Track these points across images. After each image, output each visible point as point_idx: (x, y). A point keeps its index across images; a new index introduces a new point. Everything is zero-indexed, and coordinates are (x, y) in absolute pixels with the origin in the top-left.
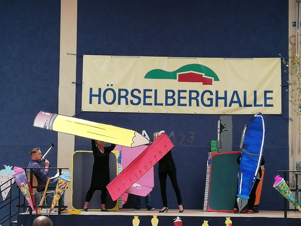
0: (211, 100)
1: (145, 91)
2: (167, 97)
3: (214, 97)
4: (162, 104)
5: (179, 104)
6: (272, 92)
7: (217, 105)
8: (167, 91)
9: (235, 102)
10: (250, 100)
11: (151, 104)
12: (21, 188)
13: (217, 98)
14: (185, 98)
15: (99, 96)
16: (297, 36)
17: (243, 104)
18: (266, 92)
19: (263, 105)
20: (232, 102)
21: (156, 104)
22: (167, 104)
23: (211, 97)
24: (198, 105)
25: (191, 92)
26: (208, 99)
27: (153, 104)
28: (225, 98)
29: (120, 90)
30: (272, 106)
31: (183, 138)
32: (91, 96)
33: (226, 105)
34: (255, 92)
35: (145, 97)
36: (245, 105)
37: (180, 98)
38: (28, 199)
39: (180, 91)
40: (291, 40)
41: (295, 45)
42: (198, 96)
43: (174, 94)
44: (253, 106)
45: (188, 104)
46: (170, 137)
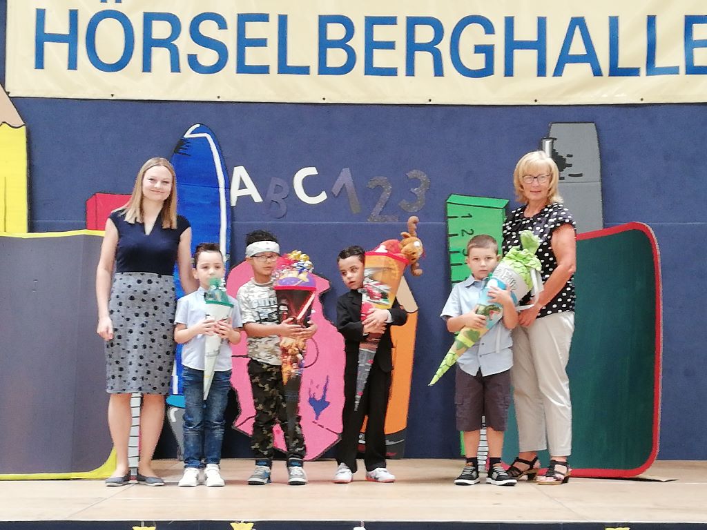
0: (487, 51)
1: (243, 19)
2: (324, 44)
3: (498, 41)
4: (304, 70)
5: (370, 70)
7: (509, 72)
8: (324, 21)
9: (577, 59)
10: (632, 51)
11: (264, 70)
13: (512, 45)
14: (390, 45)
15: (71, 39)
17: (605, 65)
18: (690, 21)
19: (682, 70)
20: (565, 58)
21: (284, 68)
22: (324, 69)
23: (486, 40)
24: (439, 71)
25: (412, 22)
26: (479, 49)
27: (274, 67)
28: (539, 45)
29: (149, 18)
31: (386, 195)
32: (42, 38)
33: (541, 71)
34: (651, 21)
35: (243, 42)
36: (615, 71)
37: (371, 45)
39: (371, 22)
42: (439, 36)
43: (350, 32)
44: (643, 71)
45: (402, 70)
46: (336, 189)
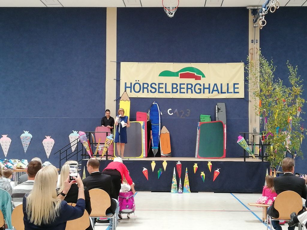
0: (200, 89)
1: (159, 84)
2: (173, 88)
3: (202, 87)
4: (169, 92)
5: (180, 92)
6: (238, 84)
7: (204, 93)
8: (173, 84)
9: (215, 91)
10: (225, 89)
11: (163, 92)
12: (84, 144)
13: (204, 88)
14: (184, 88)
15: (131, 87)
16: (254, 49)
17: (220, 92)
18: (234, 84)
19: (233, 93)
20: (213, 90)
21: (166, 92)
22: (173, 92)
23: (200, 87)
24: (192, 93)
25: (187, 84)
26: (199, 89)
27: (164, 92)
28: (209, 88)
29: (143, 84)
30: (238, 93)
31: (183, 114)
32: (126, 87)
33: (209, 93)
34: (228, 84)
35: (159, 88)
36: (222, 93)
37: (181, 88)
38: (88, 151)
39: (180, 84)
40: (250, 51)
41: (253, 54)
42: (192, 87)
43: (177, 86)
44: (226, 93)
45: (186, 92)
46: (175, 112)
